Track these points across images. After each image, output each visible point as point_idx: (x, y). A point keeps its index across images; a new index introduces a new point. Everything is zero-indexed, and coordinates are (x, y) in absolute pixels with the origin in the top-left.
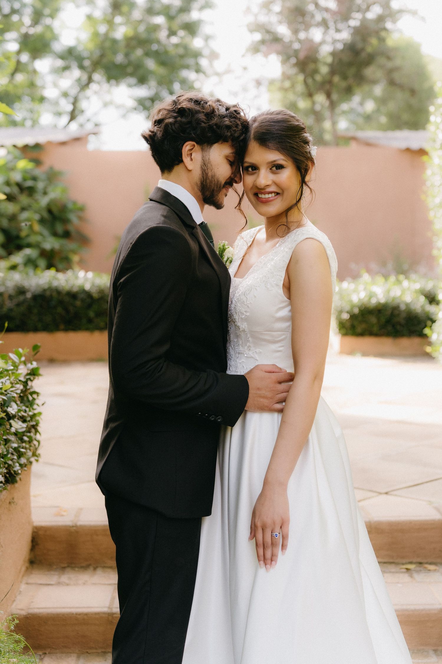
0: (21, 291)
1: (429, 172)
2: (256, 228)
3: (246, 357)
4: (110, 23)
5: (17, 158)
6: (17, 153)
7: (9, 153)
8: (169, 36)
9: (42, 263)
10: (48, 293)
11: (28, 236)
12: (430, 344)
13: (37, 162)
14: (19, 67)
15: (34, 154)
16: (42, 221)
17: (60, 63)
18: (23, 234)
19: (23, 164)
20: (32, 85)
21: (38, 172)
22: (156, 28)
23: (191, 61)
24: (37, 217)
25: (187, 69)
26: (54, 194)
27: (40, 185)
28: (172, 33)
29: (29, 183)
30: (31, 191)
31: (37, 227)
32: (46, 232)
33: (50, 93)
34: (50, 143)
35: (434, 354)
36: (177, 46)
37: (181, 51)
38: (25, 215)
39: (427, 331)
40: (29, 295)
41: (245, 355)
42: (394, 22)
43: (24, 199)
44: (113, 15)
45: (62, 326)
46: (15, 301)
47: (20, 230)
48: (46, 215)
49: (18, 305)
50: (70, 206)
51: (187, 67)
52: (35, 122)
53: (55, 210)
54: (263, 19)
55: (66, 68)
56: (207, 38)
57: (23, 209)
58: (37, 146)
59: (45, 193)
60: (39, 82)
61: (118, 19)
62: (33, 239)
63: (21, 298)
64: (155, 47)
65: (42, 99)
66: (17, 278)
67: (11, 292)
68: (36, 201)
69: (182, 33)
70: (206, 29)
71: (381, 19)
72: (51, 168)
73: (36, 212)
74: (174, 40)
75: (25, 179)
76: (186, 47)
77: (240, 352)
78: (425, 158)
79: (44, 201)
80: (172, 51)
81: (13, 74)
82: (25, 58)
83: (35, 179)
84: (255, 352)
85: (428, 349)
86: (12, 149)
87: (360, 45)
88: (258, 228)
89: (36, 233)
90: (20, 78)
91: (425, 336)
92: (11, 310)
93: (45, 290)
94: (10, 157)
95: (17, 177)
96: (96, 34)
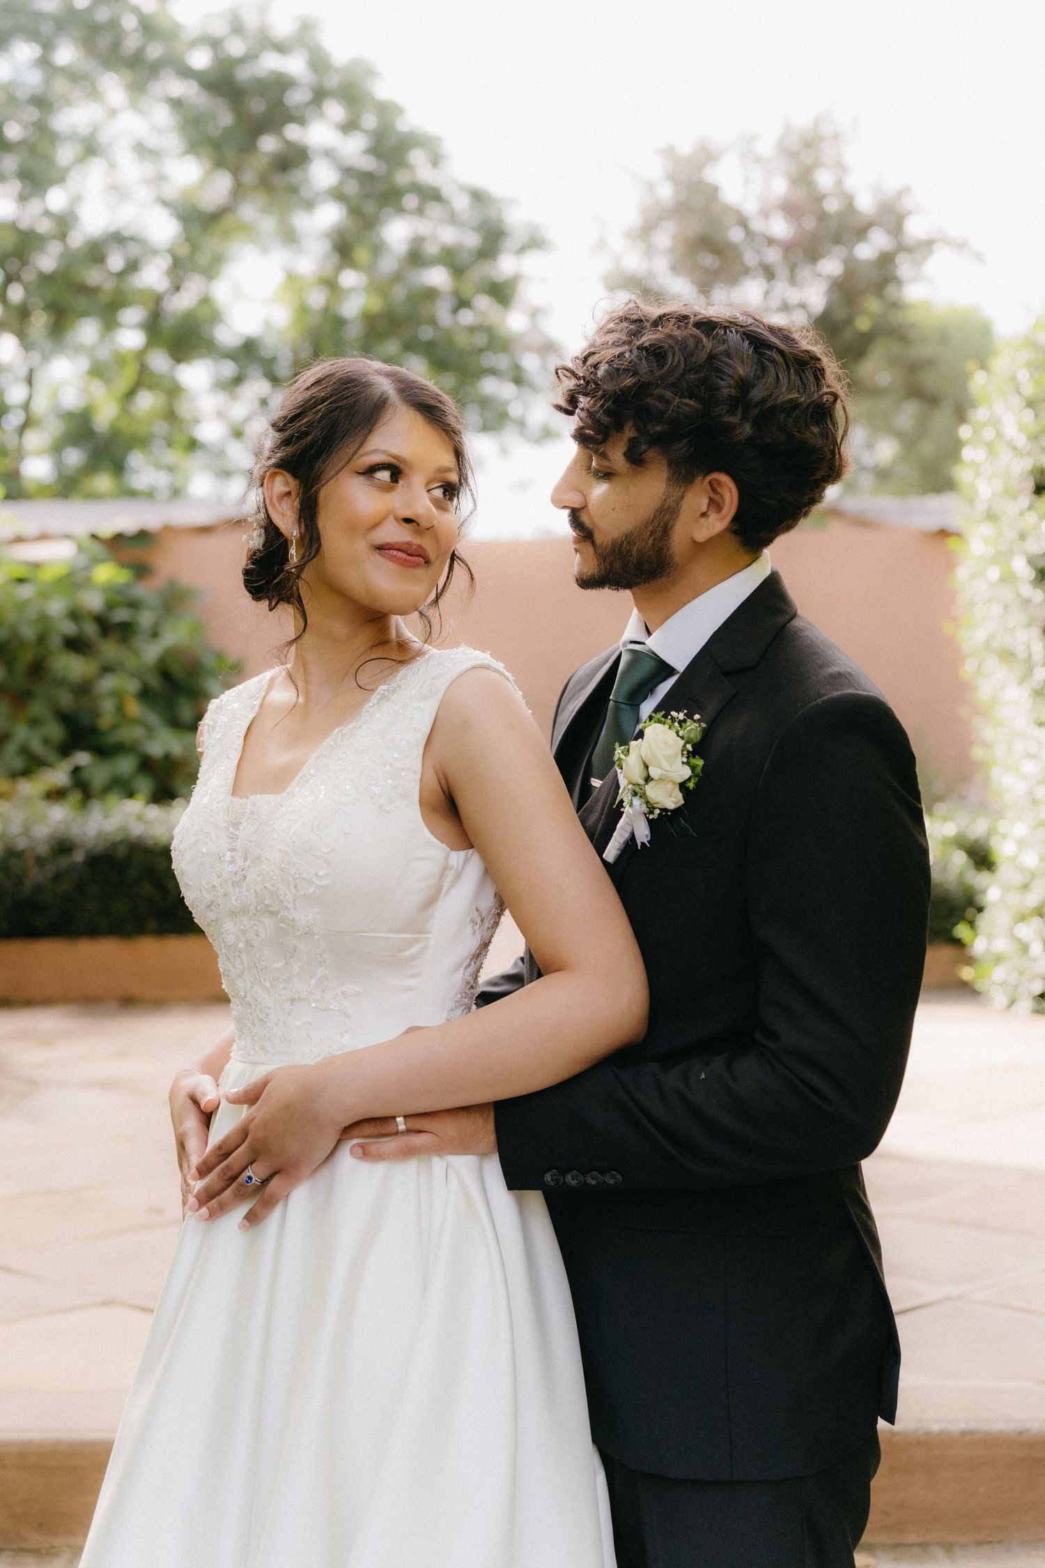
0: (63, 847)
1: (962, 573)
2: (261, 676)
3: (316, 1008)
4: (331, 284)
5: (95, 561)
6: (97, 549)
7: (80, 549)
8: (455, 311)
9: (145, 785)
10: (121, 852)
11: (115, 727)
12: (970, 961)
13: (142, 571)
14: (144, 379)
15: (136, 553)
16: (146, 695)
17: (228, 369)
18: (105, 722)
19: (107, 573)
20: (171, 416)
21: (142, 591)
22: (431, 294)
23: (501, 361)
24: (133, 686)
25: (493, 376)
26: (175, 635)
27: (146, 619)
28: (462, 303)
29: (121, 615)
30: (125, 631)
31: (134, 708)
32: (154, 719)
33: (210, 432)
34: (168, 529)
35: (979, 986)
36: (472, 330)
37: (480, 340)
38: (108, 683)
39: (961, 931)
40: (79, 857)
41: (314, 1005)
42: (919, 263)
43: (110, 649)
44: (339, 268)
45: (152, 924)
46: (51, 869)
47: (97, 715)
48: (155, 682)
49: (57, 877)
50: (209, 661)
51: (493, 372)
52: (176, 493)
53: (177, 670)
54: (633, 262)
55: (238, 380)
56: (535, 313)
57: (107, 669)
58: (143, 536)
59: (155, 634)
60: (184, 409)
61: (350, 278)
62: (130, 733)
63: (64, 862)
64: (426, 333)
65: (193, 445)
66: (58, 816)
67: (43, 849)
68: (136, 652)
69: (483, 302)
70: (530, 293)
71: (886, 261)
72: (172, 583)
73: (133, 675)
74: (466, 317)
75: (110, 606)
76: (489, 331)
77: (296, 997)
78: (952, 543)
79: (151, 653)
80: (462, 340)
81: (131, 394)
82: (159, 361)
83: (134, 605)
84: (343, 993)
85: (966, 973)
86: (89, 543)
87: (840, 314)
88: (268, 675)
89: (136, 721)
90: (146, 401)
91: (958, 943)
92: (39, 889)
93: (115, 845)
94: (82, 561)
95: (93, 601)
96: (303, 310)
